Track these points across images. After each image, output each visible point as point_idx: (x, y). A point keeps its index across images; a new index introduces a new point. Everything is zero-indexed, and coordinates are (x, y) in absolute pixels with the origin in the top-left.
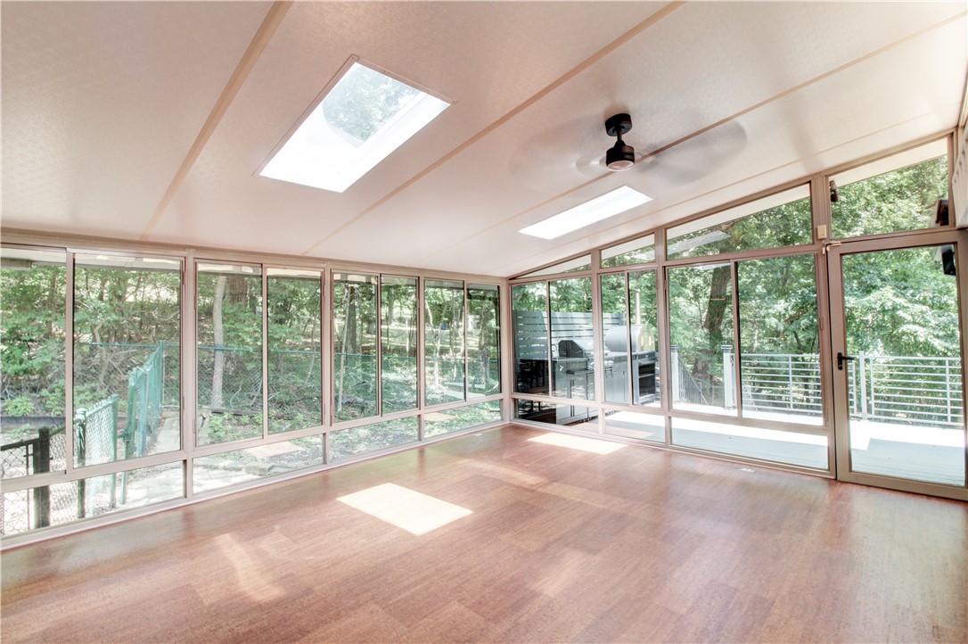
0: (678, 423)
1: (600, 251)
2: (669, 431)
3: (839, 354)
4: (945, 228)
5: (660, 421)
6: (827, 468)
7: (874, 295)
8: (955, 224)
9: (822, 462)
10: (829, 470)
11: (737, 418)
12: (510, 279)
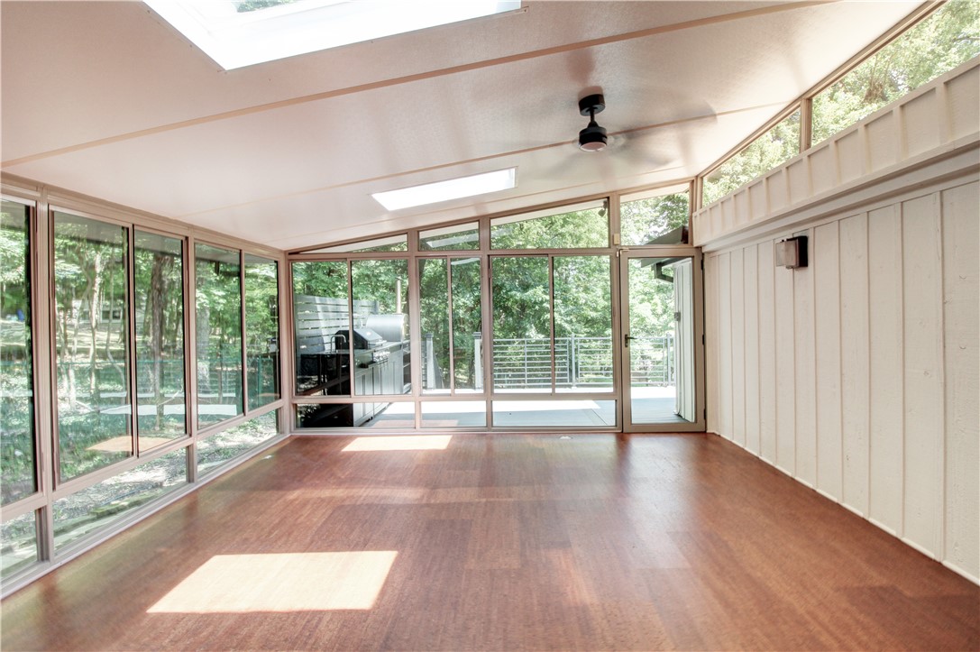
0: (499, 406)
1: (418, 232)
2: (490, 414)
3: (626, 335)
4: (685, 246)
5: (481, 406)
6: (614, 424)
7: (530, 292)
8: (692, 244)
9: (610, 420)
10: (616, 426)
11: (551, 394)
12: (290, 254)
